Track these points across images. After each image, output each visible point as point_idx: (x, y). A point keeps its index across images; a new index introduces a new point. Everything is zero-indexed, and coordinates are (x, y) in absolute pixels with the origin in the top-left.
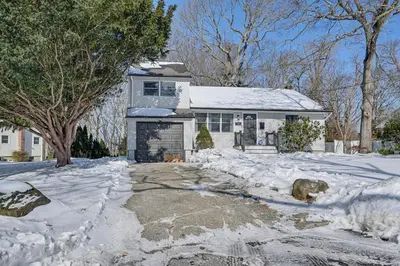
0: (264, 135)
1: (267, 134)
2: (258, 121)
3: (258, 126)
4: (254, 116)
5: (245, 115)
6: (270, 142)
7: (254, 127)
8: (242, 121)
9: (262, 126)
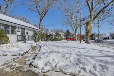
0: (28, 36)
1: (29, 36)
2: (26, 31)
3: (26, 33)
4: (24, 29)
5: (21, 28)
6: (30, 39)
7: (24, 33)
8: (20, 30)
9: (27, 33)
